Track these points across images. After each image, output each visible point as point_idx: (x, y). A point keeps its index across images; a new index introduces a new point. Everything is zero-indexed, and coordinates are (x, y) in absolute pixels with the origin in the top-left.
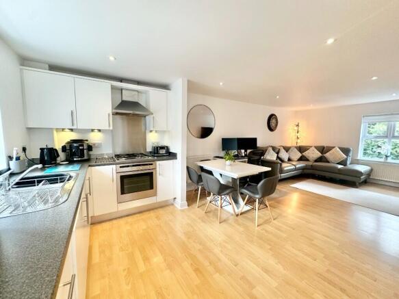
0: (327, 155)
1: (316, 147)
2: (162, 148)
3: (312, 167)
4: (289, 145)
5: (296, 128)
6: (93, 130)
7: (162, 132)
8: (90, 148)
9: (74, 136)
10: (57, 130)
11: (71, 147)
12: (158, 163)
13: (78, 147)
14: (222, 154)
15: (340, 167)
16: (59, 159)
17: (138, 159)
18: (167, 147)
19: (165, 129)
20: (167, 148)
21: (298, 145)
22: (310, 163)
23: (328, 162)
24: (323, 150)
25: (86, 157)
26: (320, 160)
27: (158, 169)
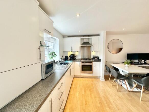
2: (96, 57)
11: (71, 56)
13: (72, 56)
16: (68, 59)
18: (98, 57)
25: (74, 59)
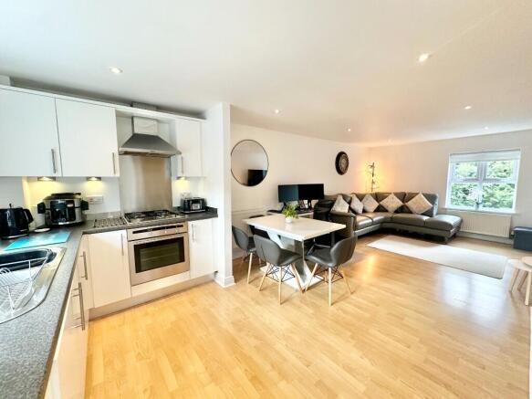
0: (410, 204)
1: (396, 194)
2: (196, 201)
3: (392, 220)
4: (362, 191)
5: (371, 170)
6: (88, 179)
7: (194, 179)
8: (84, 205)
9: (58, 188)
10: (29, 179)
11: (53, 205)
12: (190, 223)
13: (65, 205)
14: (279, 206)
15: (425, 218)
16: (32, 226)
17: (161, 219)
18: (203, 200)
19: (200, 175)
20: (203, 202)
21: (374, 192)
22: (389, 215)
23: (411, 213)
24: (404, 197)
25: (78, 220)
26: (401, 210)
27: (190, 232)
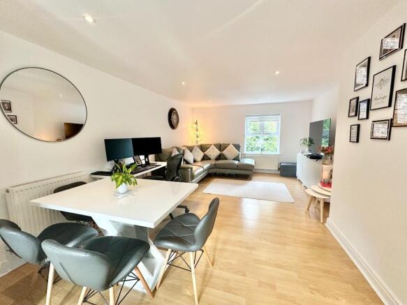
0: (225, 152)
1: (215, 145)
3: (215, 166)
23: (226, 159)
26: (220, 157)
